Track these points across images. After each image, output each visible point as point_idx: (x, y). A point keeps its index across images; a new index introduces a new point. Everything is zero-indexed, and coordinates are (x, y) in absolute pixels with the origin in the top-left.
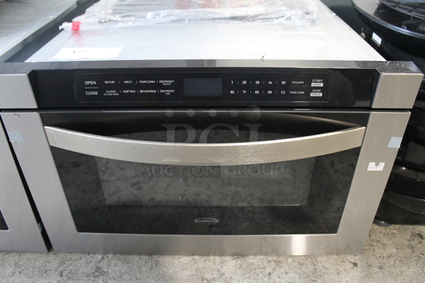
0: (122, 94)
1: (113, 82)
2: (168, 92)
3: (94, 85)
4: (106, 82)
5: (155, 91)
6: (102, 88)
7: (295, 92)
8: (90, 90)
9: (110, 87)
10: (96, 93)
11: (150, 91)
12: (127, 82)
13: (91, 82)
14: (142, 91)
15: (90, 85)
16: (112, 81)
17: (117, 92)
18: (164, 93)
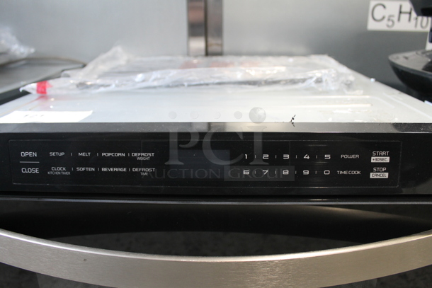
0: (75, 173)
1: (62, 154)
2: (146, 171)
3: (33, 159)
4: (52, 154)
5: (124, 170)
6: (45, 163)
7: (345, 172)
8: (27, 166)
9: (57, 162)
10: (36, 171)
11: (117, 170)
12: (83, 154)
13: (30, 154)
14: (104, 169)
15: (28, 158)
16: (60, 152)
17: (67, 170)
18: (139, 173)
